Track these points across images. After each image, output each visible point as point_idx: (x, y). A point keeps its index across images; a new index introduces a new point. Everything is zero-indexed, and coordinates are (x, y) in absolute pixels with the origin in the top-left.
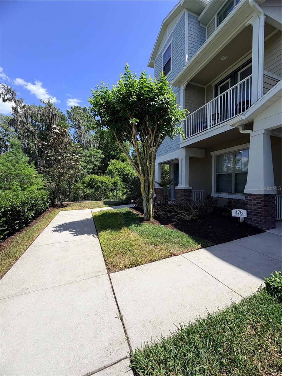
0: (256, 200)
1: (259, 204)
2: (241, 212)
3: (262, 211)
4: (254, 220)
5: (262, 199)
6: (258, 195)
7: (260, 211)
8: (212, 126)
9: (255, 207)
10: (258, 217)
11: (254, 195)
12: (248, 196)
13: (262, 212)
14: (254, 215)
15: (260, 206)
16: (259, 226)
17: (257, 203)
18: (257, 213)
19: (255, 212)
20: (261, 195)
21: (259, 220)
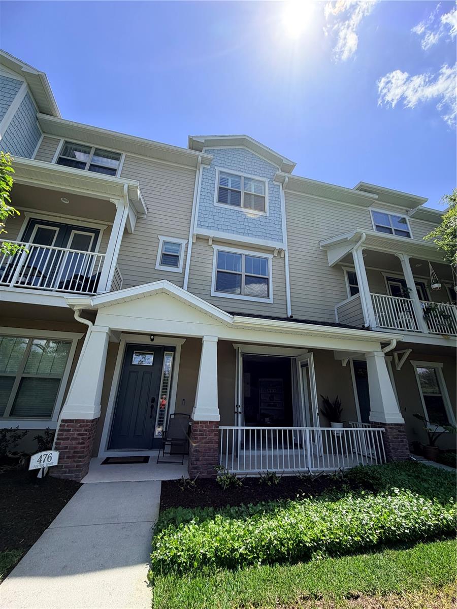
0: (78, 430)
1: (81, 437)
2: (48, 458)
3: (84, 448)
4: (66, 467)
5: (87, 428)
6: (83, 421)
7: (81, 448)
8: (19, 285)
9: (74, 442)
10: (74, 461)
11: (77, 421)
12: (66, 424)
13: (83, 450)
14: (68, 457)
15: (83, 439)
16: (71, 477)
17: (79, 435)
18: (75, 452)
19: (72, 451)
20: (87, 421)
21: (75, 464)
